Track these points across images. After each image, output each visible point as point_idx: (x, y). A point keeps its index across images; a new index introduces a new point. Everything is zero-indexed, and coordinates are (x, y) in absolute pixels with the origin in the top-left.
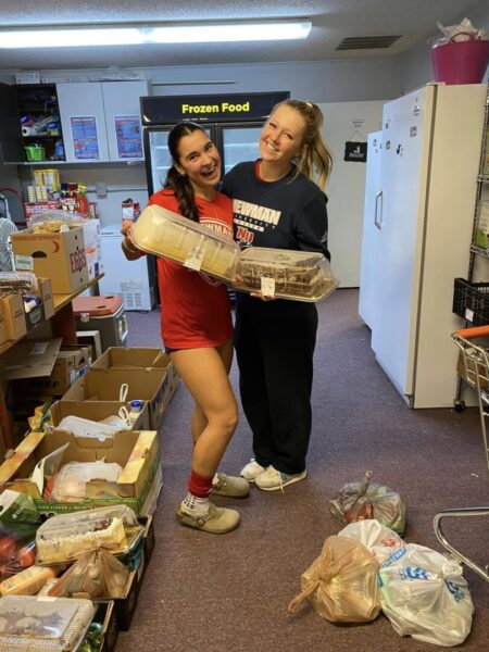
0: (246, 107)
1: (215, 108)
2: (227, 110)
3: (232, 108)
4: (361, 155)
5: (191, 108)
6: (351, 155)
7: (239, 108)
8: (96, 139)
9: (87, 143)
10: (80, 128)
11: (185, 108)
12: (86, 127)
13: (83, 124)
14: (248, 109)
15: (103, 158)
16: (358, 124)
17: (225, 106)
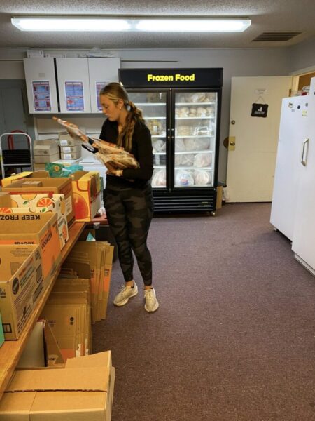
0: (192, 78)
1: (171, 78)
2: (179, 80)
3: (183, 78)
4: (263, 113)
5: (154, 77)
6: (256, 112)
7: (187, 78)
8: (82, 97)
9: (76, 99)
10: (72, 89)
11: (150, 77)
12: (75, 89)
13: (74, 86)
14: (193, 79)
15: (86, 110)
16: (261, 91)
17: (178, 76)
